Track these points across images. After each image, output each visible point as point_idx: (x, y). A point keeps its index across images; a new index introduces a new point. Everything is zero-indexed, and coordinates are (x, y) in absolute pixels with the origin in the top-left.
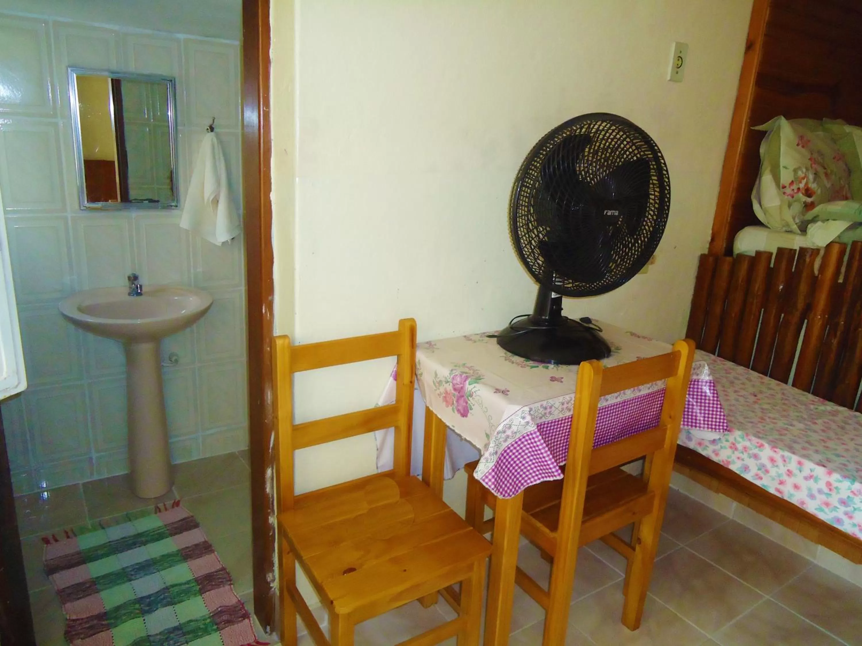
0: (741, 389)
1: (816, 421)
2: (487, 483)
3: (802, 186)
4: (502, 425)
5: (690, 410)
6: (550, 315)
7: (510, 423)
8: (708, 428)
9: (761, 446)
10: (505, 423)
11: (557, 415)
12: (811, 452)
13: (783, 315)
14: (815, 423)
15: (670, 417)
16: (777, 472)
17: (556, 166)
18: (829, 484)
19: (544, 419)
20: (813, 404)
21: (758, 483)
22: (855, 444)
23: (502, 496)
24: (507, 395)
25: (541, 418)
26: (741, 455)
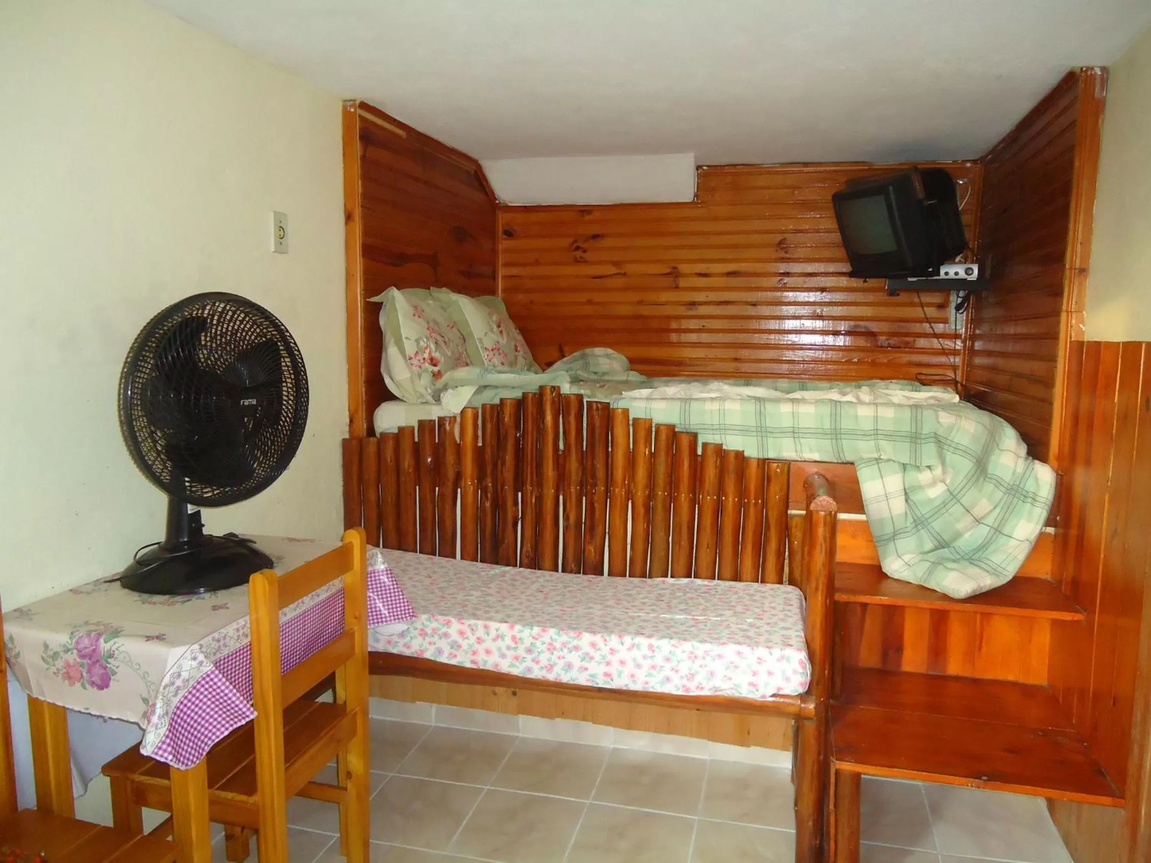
0: (416, 574)
1: (490, 586)
2: (162, 756)
3: (426, 356)
4: (168, 675)
5: (373, 606)
6: (190, 536)
7: (178, 670)
8: (395, 619)
9: (448, 623)
10: (172, 671)
11: (233, 645)
12: (493, 614)
13: (437, 489)
14: (489, 588)
15: (356, 618)
16: (468, 644)
17: (175, 355)
18: (514, 638)
19: (218, 655)
20: (483, 571)
21: (453, 662)
22: (527, 596)
23: (184, 766)
24: (165, 639)
25: (215, 654)
26: (431, 639)
